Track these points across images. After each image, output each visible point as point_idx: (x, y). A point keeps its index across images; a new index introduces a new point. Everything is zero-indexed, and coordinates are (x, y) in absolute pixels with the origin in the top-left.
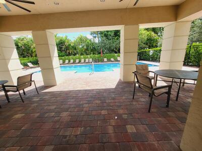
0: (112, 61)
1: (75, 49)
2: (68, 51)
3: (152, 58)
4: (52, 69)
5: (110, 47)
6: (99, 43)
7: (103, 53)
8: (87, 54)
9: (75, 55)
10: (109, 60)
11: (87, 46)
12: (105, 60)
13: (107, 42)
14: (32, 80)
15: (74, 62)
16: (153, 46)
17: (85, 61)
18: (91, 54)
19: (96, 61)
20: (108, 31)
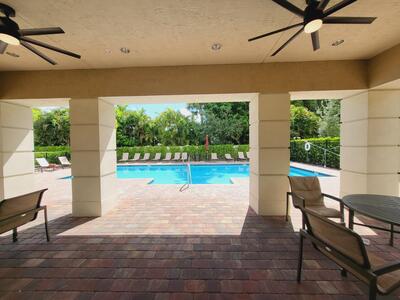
0: (227, 160)
1: (157, 133)
2: (142, 137)
3: (310, 157)
4: (97, 177)
5: (223, 132)
6: (203, 124)
7: (210, 143)
8: (178, 144)
9: (154, 143)
10: (221, 157)
11: (180, 129)
12: (214, 156)
13: (218, 122)
14: (42, 204)
15: (151, 159)
16: (308, 133)
17: (173, 157)
18: (185, 144)
19: (194, 157)
20: (219, 104)
